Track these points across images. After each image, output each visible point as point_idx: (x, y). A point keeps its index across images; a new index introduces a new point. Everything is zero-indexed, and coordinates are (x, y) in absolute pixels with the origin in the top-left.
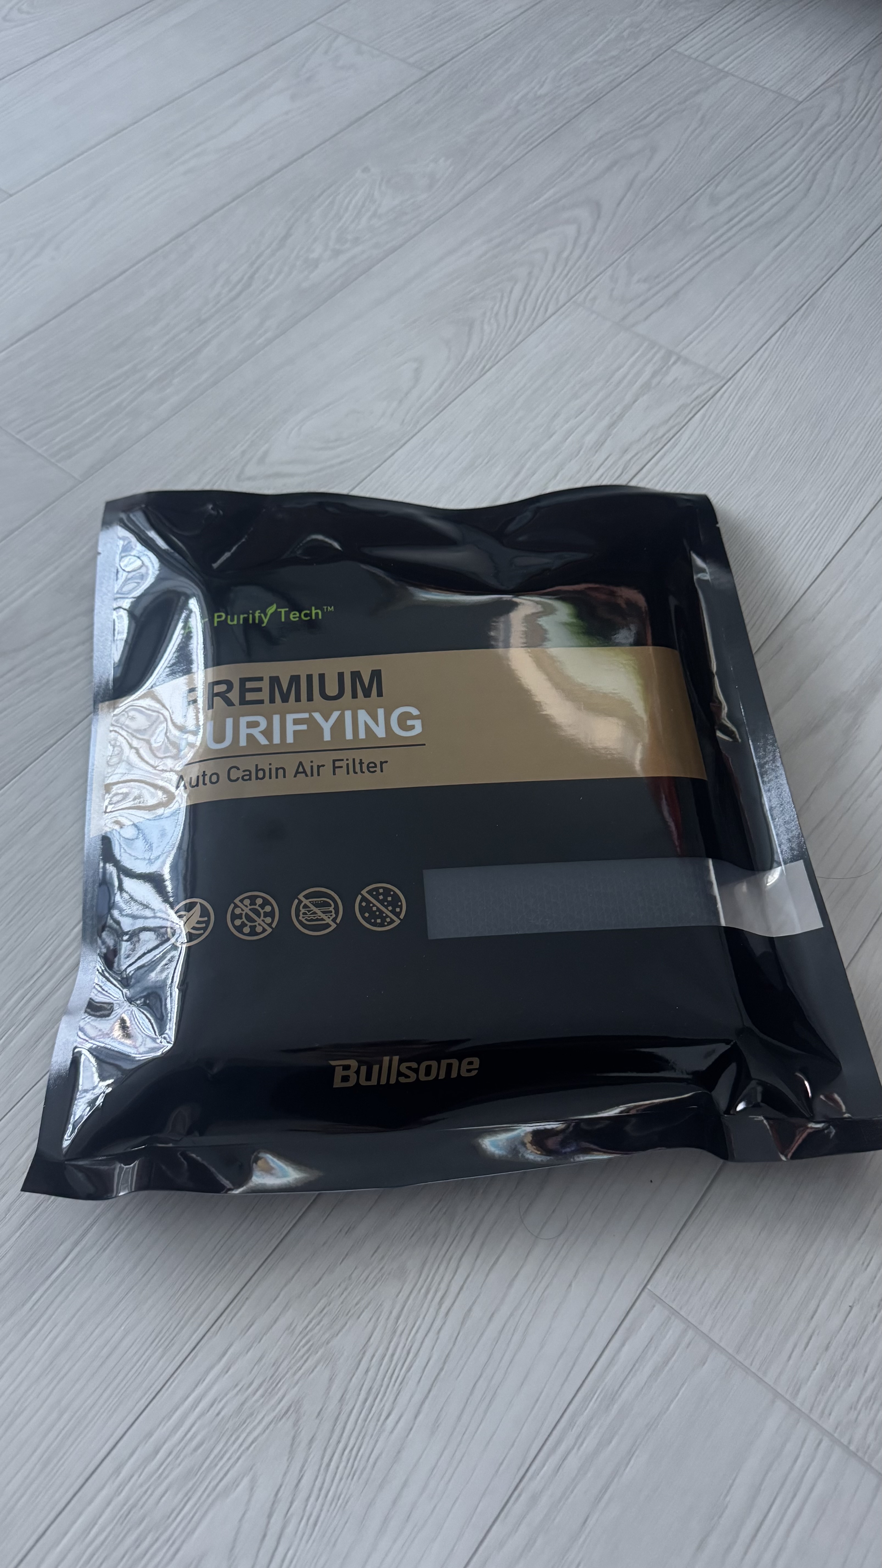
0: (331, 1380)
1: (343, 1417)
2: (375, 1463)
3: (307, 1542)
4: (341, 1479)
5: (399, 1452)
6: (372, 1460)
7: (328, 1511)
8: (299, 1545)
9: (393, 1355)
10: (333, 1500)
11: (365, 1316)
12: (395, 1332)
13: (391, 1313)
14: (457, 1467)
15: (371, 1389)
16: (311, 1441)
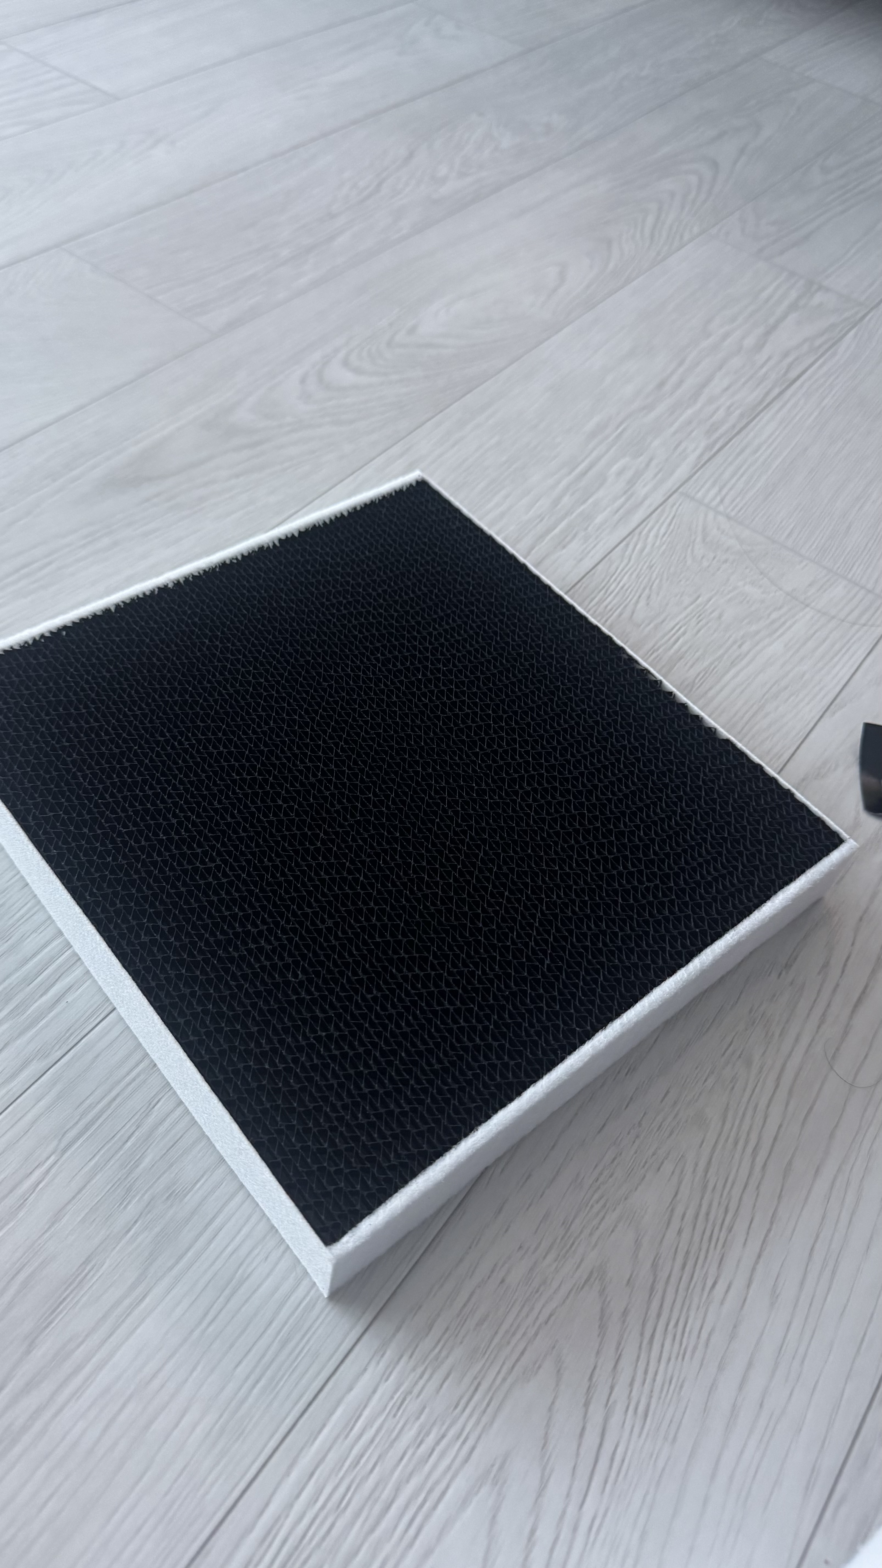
0: (638, 1243)
1: (660, 1287)
2: (708, 1340)
3: (640, 1436)
4: (669, 1359)
5: (735, 1327)
6: (704, 1335)
7: (660, 1398)
8: (629, 1441)
9: (708, 1214)
10: (663, 1385)
11: (668, 1167)
12: (705, 1187)
13: (696, 1165)
14: (809, 1344)
15: (688, 1252)
16: (625, 1313)
